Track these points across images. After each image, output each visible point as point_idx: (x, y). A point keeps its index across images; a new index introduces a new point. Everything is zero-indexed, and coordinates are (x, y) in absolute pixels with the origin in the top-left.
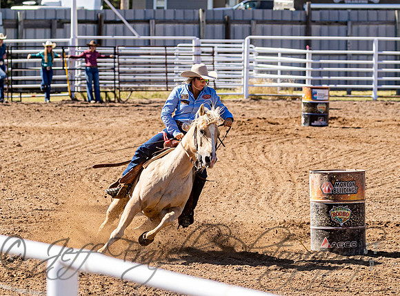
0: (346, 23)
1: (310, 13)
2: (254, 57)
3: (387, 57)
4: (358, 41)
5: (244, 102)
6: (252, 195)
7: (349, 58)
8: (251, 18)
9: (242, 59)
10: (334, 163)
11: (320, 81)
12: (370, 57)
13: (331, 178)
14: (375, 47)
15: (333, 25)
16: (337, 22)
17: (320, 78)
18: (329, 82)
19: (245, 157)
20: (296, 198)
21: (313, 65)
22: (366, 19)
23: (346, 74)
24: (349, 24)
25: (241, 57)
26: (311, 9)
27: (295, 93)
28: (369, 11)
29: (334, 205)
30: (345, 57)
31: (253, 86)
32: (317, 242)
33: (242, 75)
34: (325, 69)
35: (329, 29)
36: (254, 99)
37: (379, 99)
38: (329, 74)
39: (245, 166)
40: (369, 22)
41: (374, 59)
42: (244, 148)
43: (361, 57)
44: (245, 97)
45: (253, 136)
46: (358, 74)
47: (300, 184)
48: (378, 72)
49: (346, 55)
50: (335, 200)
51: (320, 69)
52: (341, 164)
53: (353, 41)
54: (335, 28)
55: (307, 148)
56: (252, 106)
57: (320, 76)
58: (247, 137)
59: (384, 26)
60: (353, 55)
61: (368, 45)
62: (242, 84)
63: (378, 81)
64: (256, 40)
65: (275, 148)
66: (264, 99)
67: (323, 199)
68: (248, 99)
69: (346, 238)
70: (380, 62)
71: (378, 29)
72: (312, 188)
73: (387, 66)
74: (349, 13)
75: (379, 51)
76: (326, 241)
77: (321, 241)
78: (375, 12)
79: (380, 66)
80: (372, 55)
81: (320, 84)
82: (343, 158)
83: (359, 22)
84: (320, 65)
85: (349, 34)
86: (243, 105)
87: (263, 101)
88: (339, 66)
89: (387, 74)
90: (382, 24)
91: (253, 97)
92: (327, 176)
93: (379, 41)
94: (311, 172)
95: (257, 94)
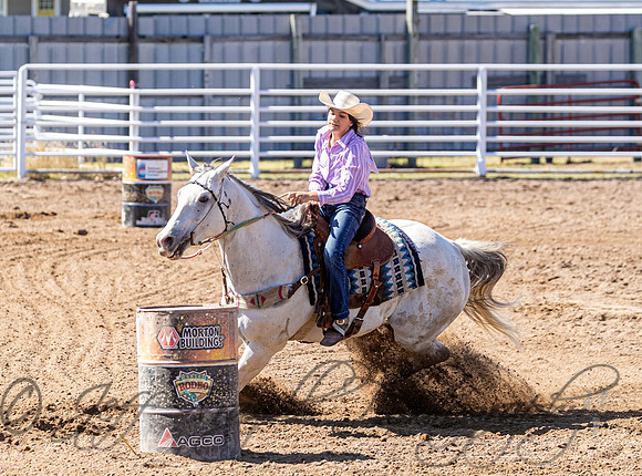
0: (201, 40)
1: (135, 23)
2: (35, 102)
3: (276, 100)
4: (224, 72)
5: (17, 185)
6: (34, 353)
7: (207, 102)
8: (29, 32)
9: (14, 106)
10: (181, 294)
11: (155, 144)
12: (245, 100)
13: (177, 321)
14: (254, 81)
15: (178, 42)
16: (184, 37)
17: (154, 140)
18: (171, 147)
19: (21, 284)
20: (112, 358)
21: (142, 117)
22: (237, 31)
23: (202, 131)
24: (207, 40)
25: (12, 103)
26: (137, 15)
27: (110, 168)
28: (243, 17)
29: (182, 369)
30: (199, 100)
31: (34, 155)
32: (151, 437)
33: (14, 136)
34: (165, 123)
35: (170, 51)
36: (36, 179)
37: (262, 176)
38: (172, 131)
39: (21, 300)
40: (242, 37)
41: (252, 104)
42: (19, 267)
43: (229, 100)
44: (19, 176)
45: (34, 246)
46: (224, 131)
47: (120, 332)
48: (261, 128)
49: (201, 96)
50: (183, 361)
51: (155, 124)
52: (194, 295)
53: (214, 71)
54: (181, 47)
55: (133, 266)
56: (31, 191)
57: (155, 135)
58: (23, 247)
59: (270, 43)
60: (215, 96)
61: (242, 78)
62: (14, 152)
63: (261, 144)
64: (38, 71)
65: (74, 267)
66: (54, 179)
67: (161, 359)
68: (25, 180)
69: (203, 428)
70: (264, 110)
71: (259, 49)
72: (142, 338)
73: (276, 116)
74: (206, 21)
75: (261, 89)
76: (167, 435)
77: (159, 434)
78: (254, 18)
79: (263, 117)
80: (249, 96)
81: (156, 150)
82: (197, 284)
83: (224, 37)
84: (155, 116)
85: (206, 59)
86: (15, 190)
87: (53, 183)
88: (189, 116)
89: (277, 131)
90: (267, 39)
91: (34, 175)
92: (167, 317)
93: (262, 71)
94: (138, 309)
95: (40, 170)
